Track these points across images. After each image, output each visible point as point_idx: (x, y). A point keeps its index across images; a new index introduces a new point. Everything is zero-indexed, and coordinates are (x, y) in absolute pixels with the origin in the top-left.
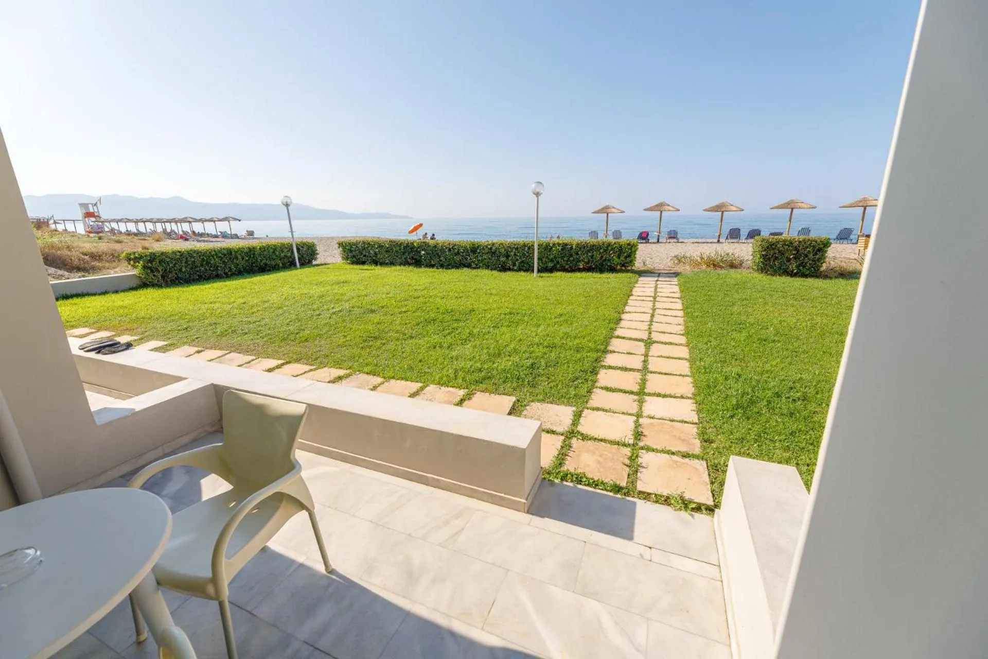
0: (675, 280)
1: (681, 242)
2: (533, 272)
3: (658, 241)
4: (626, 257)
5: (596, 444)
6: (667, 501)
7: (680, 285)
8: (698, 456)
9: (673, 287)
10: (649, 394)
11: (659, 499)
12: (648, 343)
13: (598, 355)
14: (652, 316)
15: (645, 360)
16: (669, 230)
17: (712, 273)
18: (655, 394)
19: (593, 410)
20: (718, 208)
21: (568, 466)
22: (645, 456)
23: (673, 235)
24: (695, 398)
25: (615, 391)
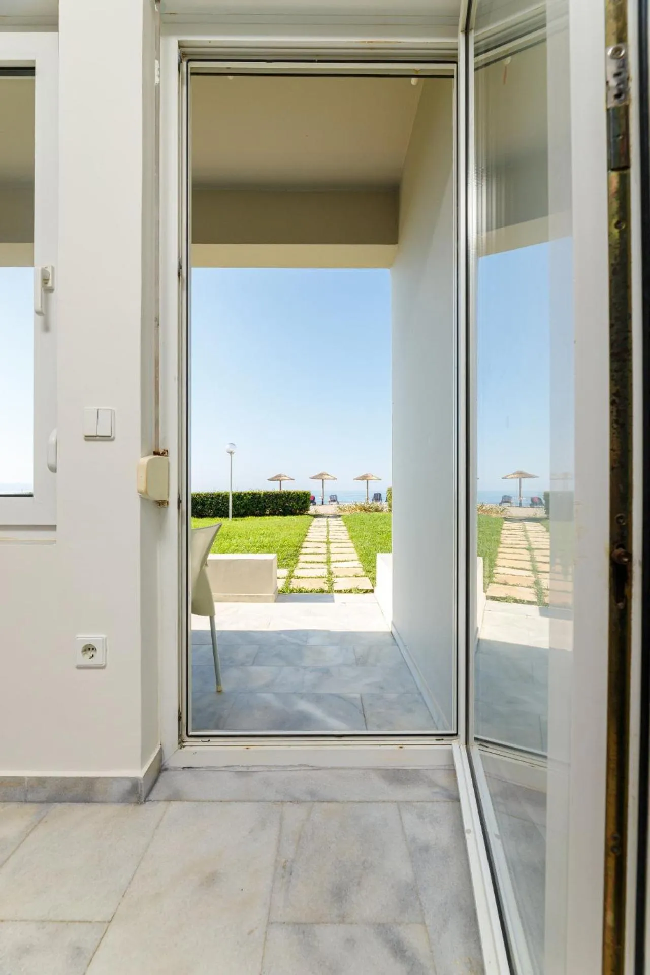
0: (339, 519)
2: (229, 517)
3: (323, 504)
4: (303, 503)
5: (307, 579)
6: (350, 591)
7: (343, 520)
8: (364, 576)
9: (340, 521)
10: (333, 562)
11: (346, 591)
12: (328, 543)
13: (297, 548)
14: (328, 533)
15: (328, 549)
16: (330, 495)
17: (365, 515)
18: (336, 561)
19: (300, 569)
20: (365, 478)
21: (293, 587)
22: (336, 580)
23: (334, 499)
24: (359, 560)
25: (312, 562)
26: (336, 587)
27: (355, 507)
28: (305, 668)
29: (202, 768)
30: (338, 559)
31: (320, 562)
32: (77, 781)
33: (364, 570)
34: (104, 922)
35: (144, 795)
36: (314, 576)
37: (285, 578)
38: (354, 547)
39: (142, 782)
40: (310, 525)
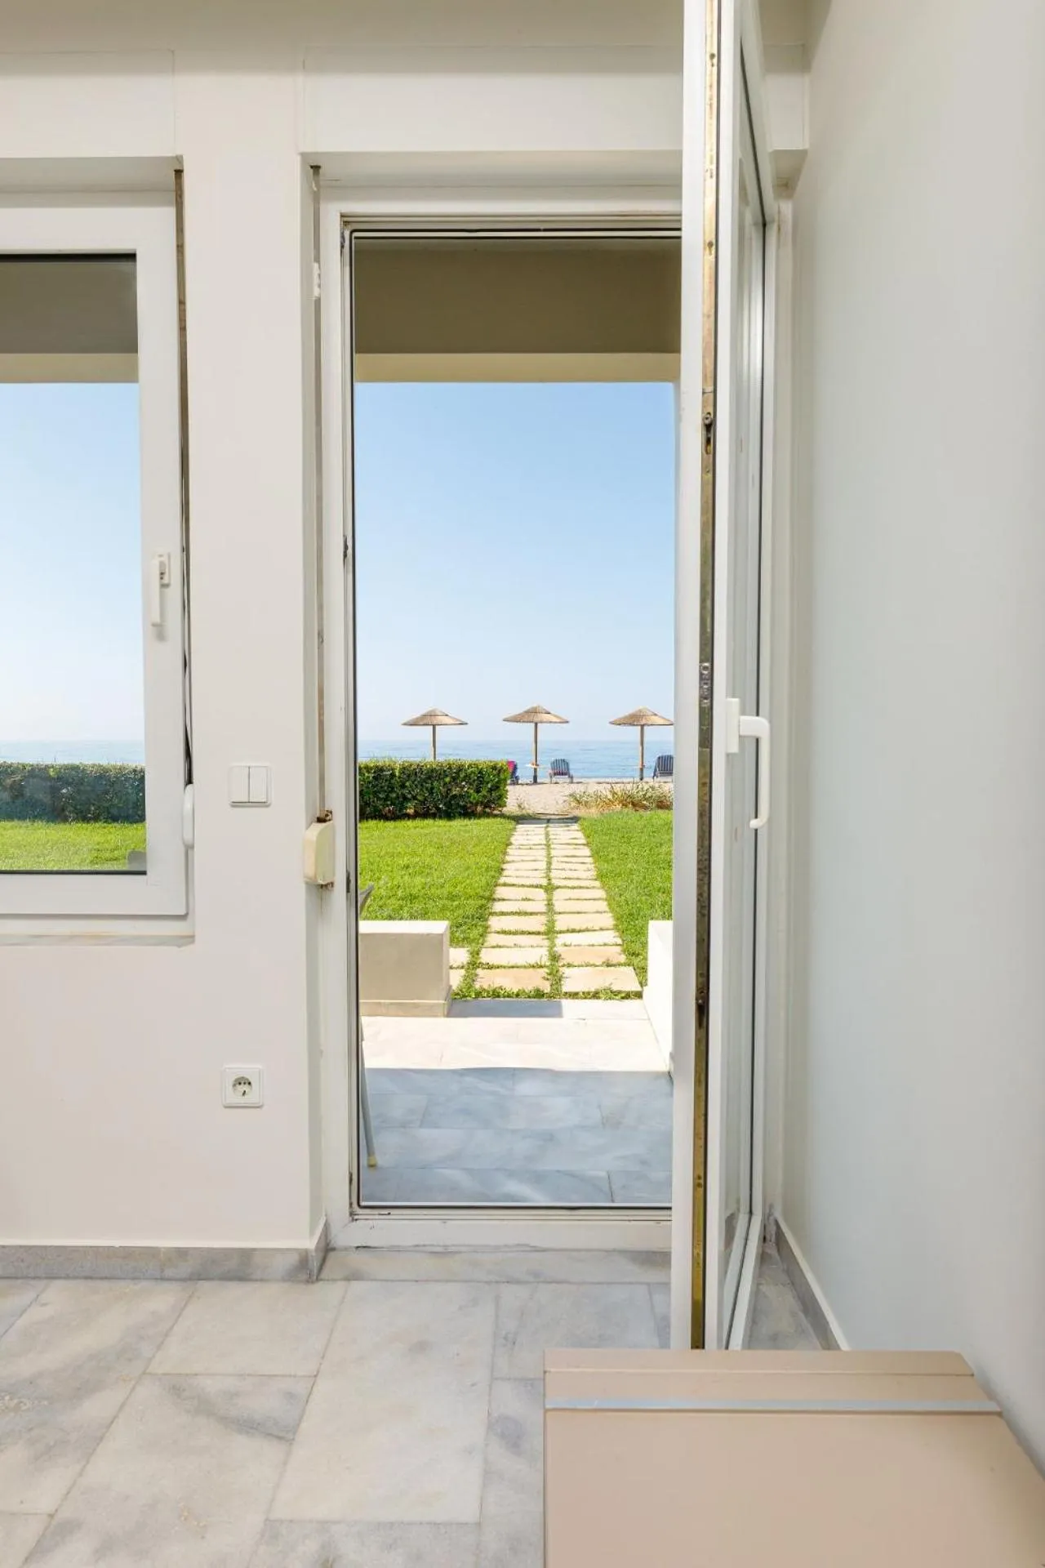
0: (575, 826)
1: (578, 783)
3: (535, 781)
4: (490, 790)
5: (507, 970)
6: (596, 995)
7: (583, 830)
8: (625, 965)
9: (574, 833)
10: (561, 932)
11: (587, 995)
12: (550, 889)
13: (484, 902)
14: (549, 863)
15: (550, 904)
16: (553, 759)
17: (632, 817)
18: (568, 931)
19: (493, 947)
20: (635, 720)
21: (481, 987)
22: (567, 971)
23: (561, 770)
24: (616, 928)
25: (515, 933)
26: (567, 986)
27: (610, 797)
28: (514, 1132)
29: (382, 1248)
30: (572, 927)
31: (533, 933)
32: (227, 1253)
33: (624, 951)
34: (310, 1377)
35: (315, 1271)
36: (521, 962)
37: (462, 967)
38: (606, 900)
39: (314, 1254)
40: (508, 845)
